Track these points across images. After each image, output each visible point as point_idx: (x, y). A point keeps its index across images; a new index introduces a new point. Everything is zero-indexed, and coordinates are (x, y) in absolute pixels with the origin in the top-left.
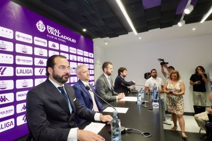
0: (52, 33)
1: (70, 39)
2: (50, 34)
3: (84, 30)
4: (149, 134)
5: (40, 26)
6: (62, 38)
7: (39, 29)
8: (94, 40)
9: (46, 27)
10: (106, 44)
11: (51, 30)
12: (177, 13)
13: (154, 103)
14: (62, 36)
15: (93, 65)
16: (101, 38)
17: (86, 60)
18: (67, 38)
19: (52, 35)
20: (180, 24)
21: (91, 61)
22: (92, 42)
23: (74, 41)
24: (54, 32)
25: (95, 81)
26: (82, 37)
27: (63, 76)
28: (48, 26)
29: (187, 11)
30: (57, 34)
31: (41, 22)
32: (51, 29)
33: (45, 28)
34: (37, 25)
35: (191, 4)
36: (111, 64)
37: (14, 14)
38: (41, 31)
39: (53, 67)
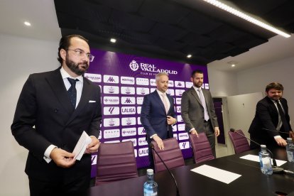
0: (146, 69)
1: (169, 72)
2: (144, 71)
3: (189, 56)
5: (134, 66)
7: (132, 69)
11: (145, 67)
14: (158, 71)
16: (219, 59)
18: (165, 71)
19: (146, 72)
23: (174, 72)
24: (148, 68)
26: (187, 65)
27: (79, 64)
28: (141, 64)
30: (152, 69)
31: (134, 62)
32: (145, 65)
33: (138, 66)
37: (110, 62)
38: (134, 70)
39: (67, 50)
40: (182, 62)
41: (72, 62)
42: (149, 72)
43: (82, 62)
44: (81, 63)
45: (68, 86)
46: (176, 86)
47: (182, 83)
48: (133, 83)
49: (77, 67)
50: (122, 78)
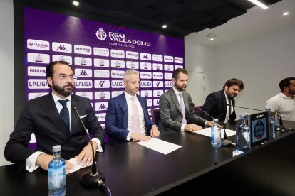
0: (116, 39)
1: (141, 43)
2: (113, 42)
3: (165, 26)
5: (101, 34)
6: (129, 44)
7: (99, 38)
9: (108, 34)
10: (212, 39)
11: (114, 36)
14: (129, 41)
18: (137, 42)
19: (116, 42)
23: (147, 44)
24: (118, 39)
26: (162, 37)
27: (64, 87)
28: (110, 33)
30: (122, 39)
31: (101, 30)
32: (114, 34)
33: (106, 35)
34: (97, 34)
38: (102, 39)
39: (52, 77)
40: (157, 33)
41: (58, 87)
42: (118, 43)
43: (66, 84)
44: (65, 86)
45: (59, 108)
46: (142, 58)
47: (149, 55)
48: (90, 53)
49: (63, 90)
50: (76, 46)
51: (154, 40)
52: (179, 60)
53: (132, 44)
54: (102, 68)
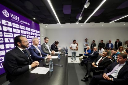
0: (14, 18)
1: (26, 23)
2: (13, 19)
3: (34, 19)
4: (63, 66)
6: (21, 22)
7: (5, 15)
8: (39, 24)
9: (10, 14)
10: (46, 27)
12: (76, 18)
13: (66, 54)
14: (21, 21)
15: (39, 37)
17: (36, 34)
18: (24, 22)
20: (77, 23)
21: (39, 35)
22: (39, 25)
23: (28, 24)
25: (41, 45)
26: (33, 22)
28: (11, 14)
29: (80, 19)
30: (18, 19)
33: (9, 15)
34: (3, 12)
35: (81, 16)
36: (48, 38)
38: (6, 16)
42: (16, 20)
51: (30, 23)
52: (38, 32)
53: (22, 23)
54: (8, 32)
